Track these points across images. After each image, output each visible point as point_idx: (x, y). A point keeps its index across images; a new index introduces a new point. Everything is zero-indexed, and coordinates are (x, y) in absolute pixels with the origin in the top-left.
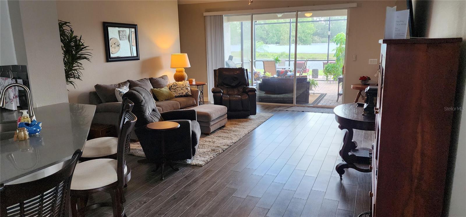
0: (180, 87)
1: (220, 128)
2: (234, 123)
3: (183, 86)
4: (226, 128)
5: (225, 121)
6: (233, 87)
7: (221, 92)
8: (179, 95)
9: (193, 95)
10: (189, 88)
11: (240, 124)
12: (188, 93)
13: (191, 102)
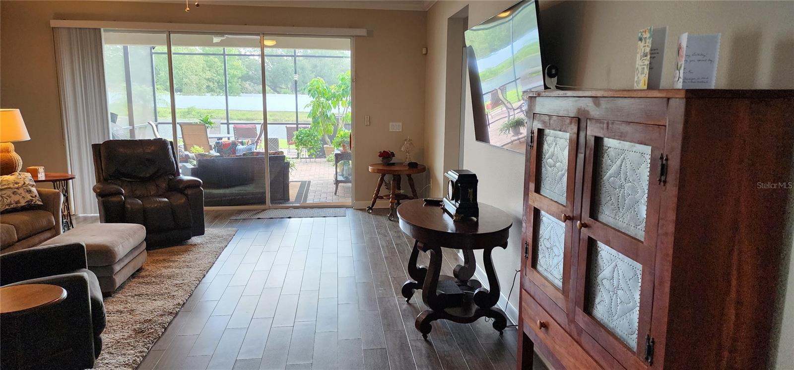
0: (10, 188)
1: (133, 276)
2: (161, 258)
3: (16, 186)
4: (147, 273)
5: (142, 259)
6: (144, 181)
7: (122, 194)
8: (7, 207)
9: (48, 204)
10: (34, 189)
11: (176, 258)
12: (32, 201)
13: (44, 222)
